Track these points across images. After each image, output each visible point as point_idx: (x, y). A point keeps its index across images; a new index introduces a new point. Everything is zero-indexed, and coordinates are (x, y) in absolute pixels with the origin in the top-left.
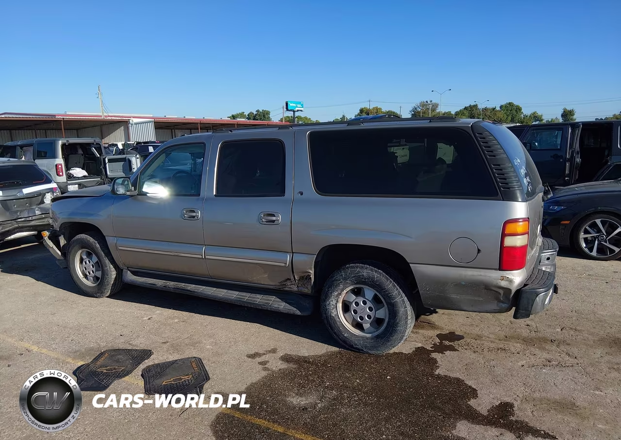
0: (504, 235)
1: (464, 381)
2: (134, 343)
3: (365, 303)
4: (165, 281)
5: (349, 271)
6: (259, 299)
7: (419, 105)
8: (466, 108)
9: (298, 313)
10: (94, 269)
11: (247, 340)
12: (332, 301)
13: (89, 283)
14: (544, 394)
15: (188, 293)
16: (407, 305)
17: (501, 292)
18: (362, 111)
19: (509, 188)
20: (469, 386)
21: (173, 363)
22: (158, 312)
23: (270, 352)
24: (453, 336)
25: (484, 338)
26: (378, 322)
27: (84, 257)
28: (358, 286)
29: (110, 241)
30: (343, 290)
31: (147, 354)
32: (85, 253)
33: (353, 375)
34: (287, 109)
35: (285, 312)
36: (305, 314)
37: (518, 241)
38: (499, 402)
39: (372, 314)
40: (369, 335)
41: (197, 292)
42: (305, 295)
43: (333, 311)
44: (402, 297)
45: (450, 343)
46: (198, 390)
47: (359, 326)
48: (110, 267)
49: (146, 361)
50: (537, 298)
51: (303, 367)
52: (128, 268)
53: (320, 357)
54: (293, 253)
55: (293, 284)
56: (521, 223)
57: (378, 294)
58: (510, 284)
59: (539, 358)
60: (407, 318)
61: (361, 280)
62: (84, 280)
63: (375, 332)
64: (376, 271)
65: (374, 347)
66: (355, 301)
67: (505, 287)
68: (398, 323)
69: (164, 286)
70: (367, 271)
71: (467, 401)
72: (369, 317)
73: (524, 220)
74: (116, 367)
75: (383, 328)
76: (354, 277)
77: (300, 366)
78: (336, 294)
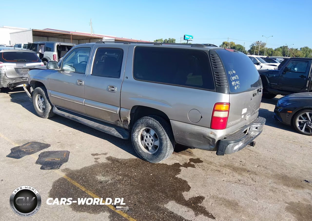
0: (214, 110)
1: (187, 182)
2: (45, 140)
3: (150, 137)
4: (70, 114)
5: (144, 120)
6: (106, 128)
7: (255, 43)
8: (281, 47)
9: (122, 138)
10: (43, 104)
11: (97, 147)
12: (136, 134)
13: (40, 111)
14: (224, 196)
15: (77, 121)
16: (168, 140)
17: (211, 140)
18: (224, 43)
19: (220, 86)
20: (188, 185)
21: (56, 152)
22: (65, 128)
23: (103, 154)
24: (198, 161)
25: (213, 164)
26: (155, 147)
27: (39, 98)
28: (148, 128)
29: (49, 92)
30: (141, 129)
31: (48, 146)
32: (39, 96)
33: (135, 171)
34: (184, 39)
35: (116, 136)
36: (125, 138)
37: (222, 115)
38: (199, 195)
39: (152, 143)
40: (150, 153)
41: (80, 121)
42: (126, 129)
43: (136, 139)
44: (166, 136)
45: (194, 164)
46: (59, 166)
47: (147, 148)
48: (48, 104)
49: (45, 149)
50: (228, 146)
51: (114, 163)
52: (55, 105)
53: (126, 160)
54: (121, 108)
55: (120, 123)
56: (225, 105)
57: (156, 133)
58: (215, 136)
59: (235, 178)
60: (167, 147)
61: (148, 125)
62: (39, 109)
63: (153, 152)
64: (155, 121)
65: (151, 159)
66: (146, 135)
67: (212, 137)
68: (163, 149)
69: (68, 116)
70: (152, 121)
71: (182, 192)
72: (151, 144)
73: (227, 104)
74: (30, 150)
75: (157, 150)
76: (146, 123)
77: (113, 163)
78: (138, 130)
